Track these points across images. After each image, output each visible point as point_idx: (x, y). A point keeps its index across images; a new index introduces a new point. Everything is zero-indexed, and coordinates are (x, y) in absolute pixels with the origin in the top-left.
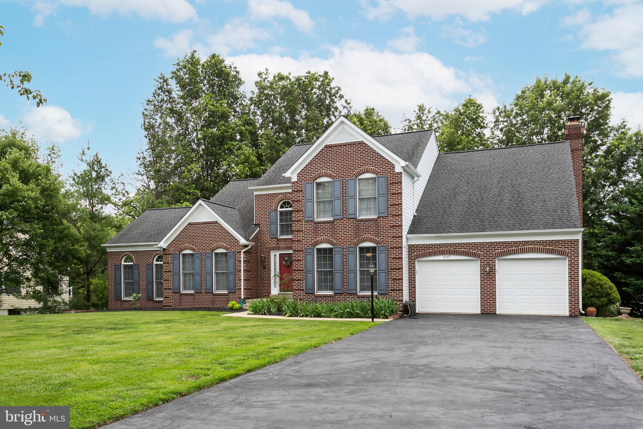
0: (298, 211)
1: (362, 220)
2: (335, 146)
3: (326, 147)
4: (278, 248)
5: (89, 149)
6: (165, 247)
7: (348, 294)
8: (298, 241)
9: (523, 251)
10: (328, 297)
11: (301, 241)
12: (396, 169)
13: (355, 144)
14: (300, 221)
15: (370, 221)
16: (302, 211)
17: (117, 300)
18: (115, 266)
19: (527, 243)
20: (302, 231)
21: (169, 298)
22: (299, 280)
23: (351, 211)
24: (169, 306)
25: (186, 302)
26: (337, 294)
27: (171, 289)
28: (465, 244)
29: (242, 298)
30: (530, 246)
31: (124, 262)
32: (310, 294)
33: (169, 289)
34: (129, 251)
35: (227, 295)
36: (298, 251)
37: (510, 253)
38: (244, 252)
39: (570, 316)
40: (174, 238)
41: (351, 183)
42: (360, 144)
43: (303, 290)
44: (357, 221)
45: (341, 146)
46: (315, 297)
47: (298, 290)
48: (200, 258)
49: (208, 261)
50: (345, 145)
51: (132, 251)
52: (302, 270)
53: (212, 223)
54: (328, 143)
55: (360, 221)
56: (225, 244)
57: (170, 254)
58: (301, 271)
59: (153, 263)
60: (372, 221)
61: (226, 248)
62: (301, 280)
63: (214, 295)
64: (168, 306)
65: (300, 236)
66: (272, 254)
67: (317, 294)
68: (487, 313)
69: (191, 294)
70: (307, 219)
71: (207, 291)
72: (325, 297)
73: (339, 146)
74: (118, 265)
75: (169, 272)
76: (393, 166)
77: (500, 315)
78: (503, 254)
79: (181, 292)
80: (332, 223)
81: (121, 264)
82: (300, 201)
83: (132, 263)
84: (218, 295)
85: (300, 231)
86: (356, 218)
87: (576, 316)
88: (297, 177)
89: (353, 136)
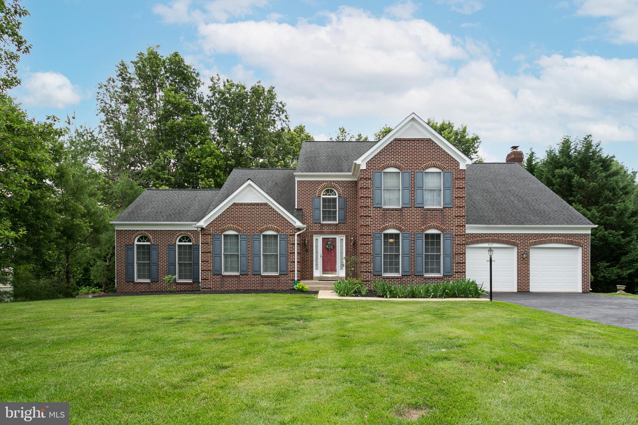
0: (366, 197)
1: (429, 210)
2: (404, 140)
3: (396, 140)
4: (322, 233)
5: (73, 118)
6: (204, 227)
7: (415, 276)
8: (366, 226)
9: (551, 242)
10: (396, 278)
11: (369, 226)
12: (460, 166)
13: (423, 141)
14: (368, 207)
15: (437, 210)
16: (370, 198)
17: (128, 282)
18: (126, 245)
19: (553, 235)
20: (371, 217)
21: (208, 280)
22: (366, 263)
23: (419, 200)
24: (208, 288)
25: (228, 285)
26: (405, 276)
27: (210, 271)
28: (507, 234)
29: (296, 280)
30: (556, 238)
31: (137, 242)
32: (378, 275)
33: (208, 271)
34: (145, 230)
35: (278, 277)
36: (366, 235)
37: (541, 243)
38: (298, 235)
39: (583, 292)
40: (215, 218)
41: (419, 175)
42: (428, 141)
43: (371, 272)
44: (425, 210)
45: (410, 140)
46: (383, 278)
47: (366, 272)
48: (247, 240)
49: (256, 243)
50: (414, 140)
51: (149, 230)
52: (371, 254)
53: (262, 204)
54: (397, 136)
55: (428, 210)
56: (276, 227)
57: (210, 234)
58: (369, 254)
59: (175, 243)
60: (438, 210)
61: (277, 231)
62: (369, 263)
63: (262, 277)
64: (206, 288)
65: (369, 221)
66: (315, 237)
67: (384, 276)
68: (523, 291)
69: (236, 276)
70: (375, 206)
71: (255, 273)
72: (393, 279)
73: (408, 140)
74: (130, 245)
75: (208, 253)
76: (458, 164)
77: (532, 292)
78: (536, 243)
79: (223, 274)
80: (400, 210)
81: (134, 243)
82: (369, 188)
83: (149, 243)
84: (267, 277)
85: (369, 217)
86: (423, 207)
87: (587, 292)
88: (365, 166)
89: (420, 133)
